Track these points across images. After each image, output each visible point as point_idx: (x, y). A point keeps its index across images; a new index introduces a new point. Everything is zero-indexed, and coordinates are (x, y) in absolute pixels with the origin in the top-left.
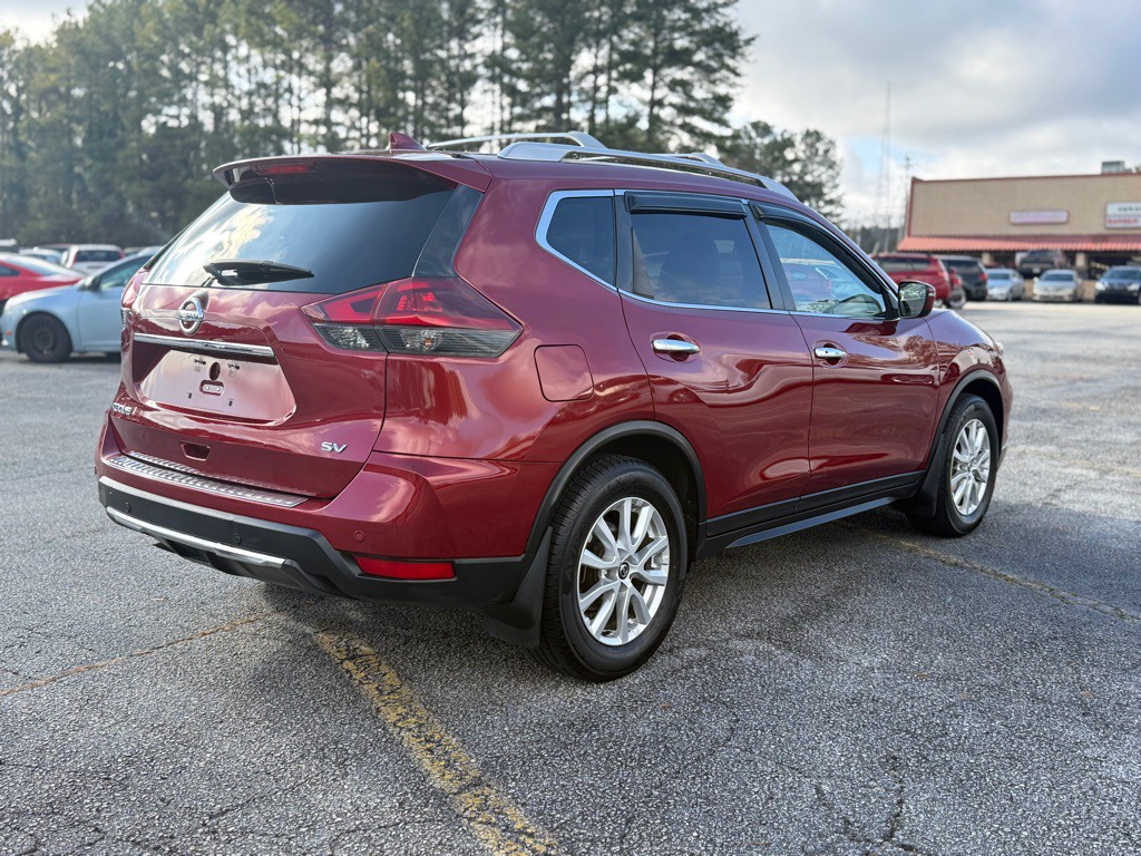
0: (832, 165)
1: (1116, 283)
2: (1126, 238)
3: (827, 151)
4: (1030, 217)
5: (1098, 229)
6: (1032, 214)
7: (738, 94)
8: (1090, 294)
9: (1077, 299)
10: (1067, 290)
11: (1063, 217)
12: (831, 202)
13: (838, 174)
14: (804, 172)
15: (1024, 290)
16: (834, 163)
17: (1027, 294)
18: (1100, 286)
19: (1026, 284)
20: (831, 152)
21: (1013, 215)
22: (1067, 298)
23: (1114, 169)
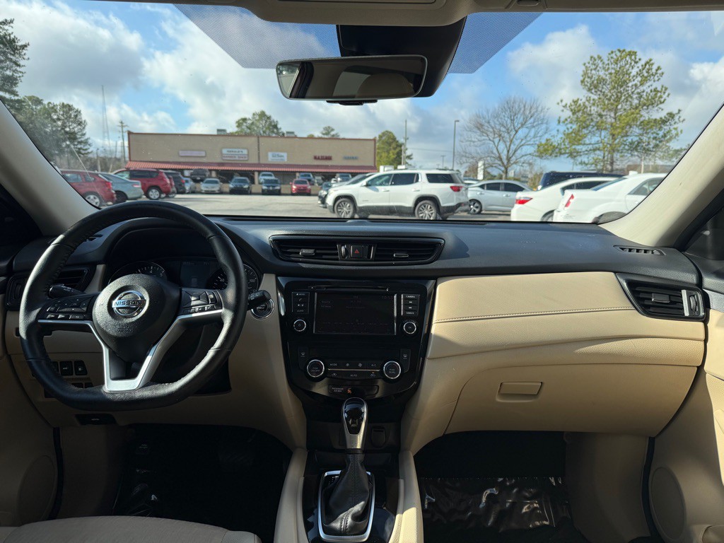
0: (80, 124)
1: (238, 184)
2: (232, 165)
3: (76, 116)
4: (188, 153)
5: (219, 161)
6: (189, 152)
7: (20, 77)
8: (227, 190)
9: (221, 193)
10: (216, 188)
11: (203, 154)
12: (80, 143)
13: (84, 128)
14: (64, 126)
15: (196, 188)
16: (81, 122)
17: (198, 190)
18: (231, 186)
19: (197, 185)
20: (79, 117)
21: (180, 152)
22: (217, 192)
23: (222, 133)
